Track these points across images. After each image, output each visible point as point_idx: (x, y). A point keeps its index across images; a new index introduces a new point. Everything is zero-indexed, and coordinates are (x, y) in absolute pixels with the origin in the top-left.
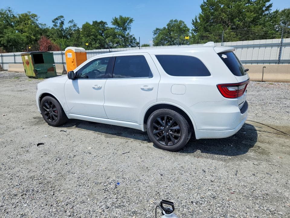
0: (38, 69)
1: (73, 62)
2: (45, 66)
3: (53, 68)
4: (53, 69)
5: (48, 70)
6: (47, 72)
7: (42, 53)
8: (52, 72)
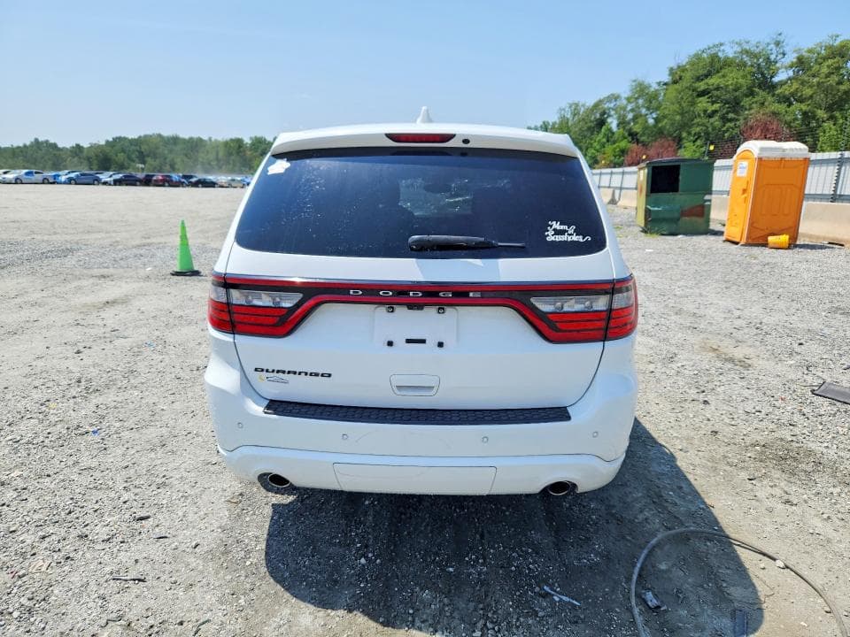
0: (656, 209)
1: (744, 191)
2: (680, 200)
3: (703, 207)
4: (702, 211)
5: (683, 214)
6: (678, 220)
7: (677, 164)
8: (694, 219)
